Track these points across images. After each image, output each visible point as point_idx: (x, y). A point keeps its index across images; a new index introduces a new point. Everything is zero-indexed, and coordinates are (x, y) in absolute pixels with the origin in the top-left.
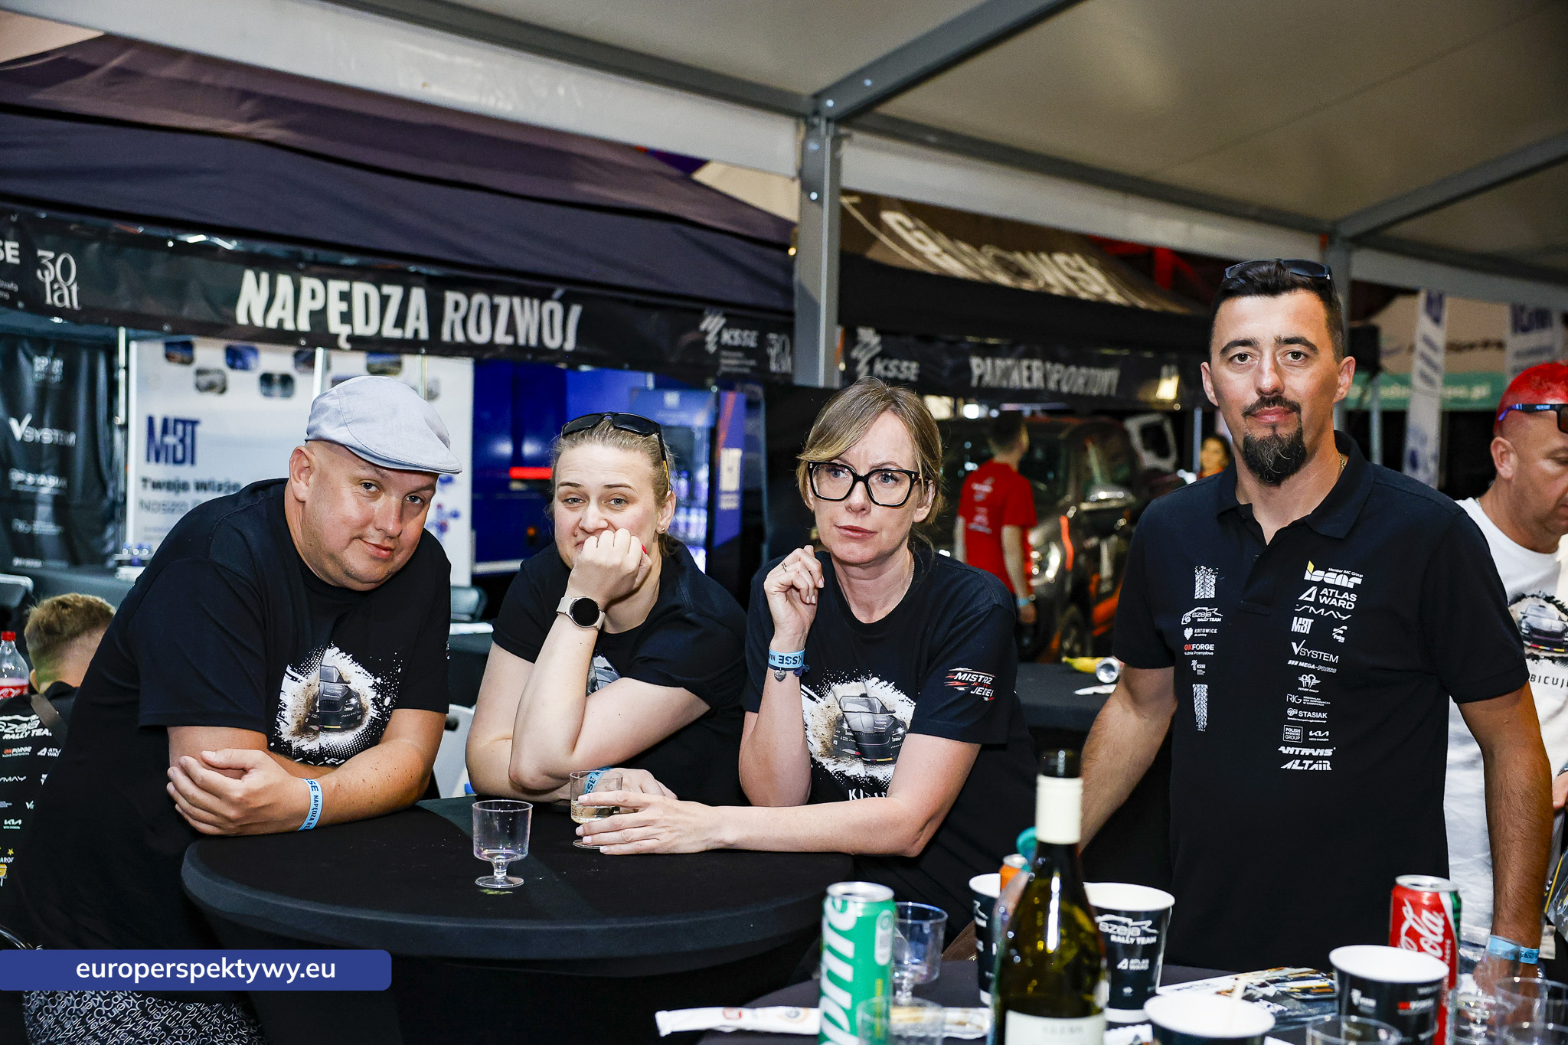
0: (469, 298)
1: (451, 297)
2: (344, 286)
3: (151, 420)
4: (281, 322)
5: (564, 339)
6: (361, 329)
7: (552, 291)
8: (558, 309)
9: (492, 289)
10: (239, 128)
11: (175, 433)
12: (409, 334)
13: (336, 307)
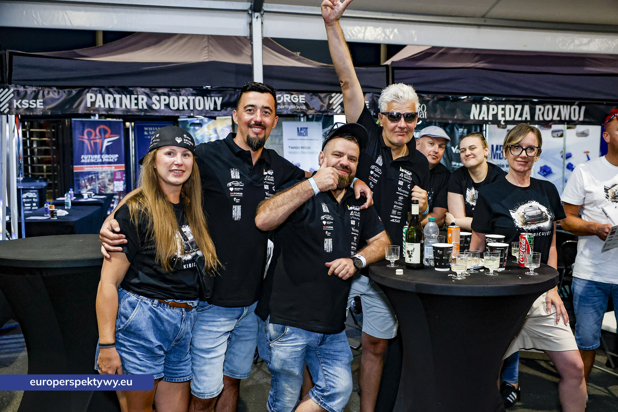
0: (544, 107)
1: (538, 107)
2: (503, 106)
3: (492, 146)
4: (483, 118)
5: (579, 117)
6: (508, 118)
7: (575, 102)
8: (577, 108)
9: (553, 103)
10: (472, 65)
11: (500, 150)
12: (524, 119)
13: (500, 113)
